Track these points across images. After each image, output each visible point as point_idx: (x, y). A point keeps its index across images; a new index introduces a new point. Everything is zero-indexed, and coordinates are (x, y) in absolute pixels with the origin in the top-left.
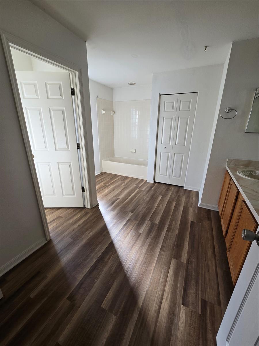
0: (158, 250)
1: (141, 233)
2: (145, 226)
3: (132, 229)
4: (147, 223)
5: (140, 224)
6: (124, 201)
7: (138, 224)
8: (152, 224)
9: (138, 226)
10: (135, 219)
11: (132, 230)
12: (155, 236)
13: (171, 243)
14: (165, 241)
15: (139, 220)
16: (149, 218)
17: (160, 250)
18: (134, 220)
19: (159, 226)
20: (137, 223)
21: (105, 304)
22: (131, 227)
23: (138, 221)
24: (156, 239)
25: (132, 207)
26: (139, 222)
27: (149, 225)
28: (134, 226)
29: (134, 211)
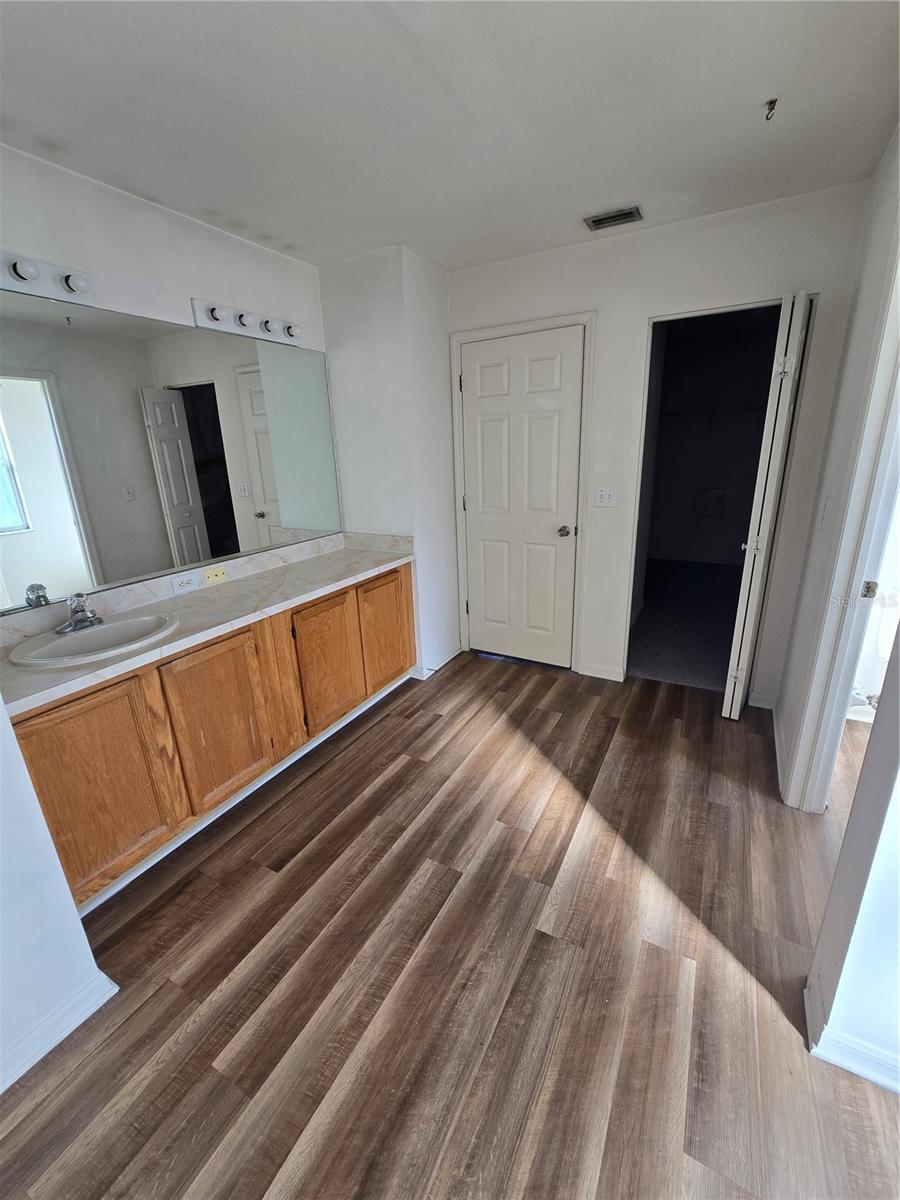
0: (456, 776)
1: (498, 820)
2: (482, 846)
3: (532, 834)
4: (469, 865)
5: (498, 856)
6: (624, 1087)
7: (507, 860)
8: (452, 858)
9: (508, 850)
10: (520, 885)
11: (531, 831)
12: (454, 811)
13: (415, 792)
14: (427, 798)
15: (504, 882)
16: (455, 890)
17: (450, 776)
18: (527, 881)
19: (427, 846)
20: (512, 865)
21: (555, 719)
22: (536, 846)
23: (508, 872)
24: (453, 802)
25: (551, 991)
26: (502, 870)
27: (465, 853)
28: (524, 850)
29: (533, 947)
